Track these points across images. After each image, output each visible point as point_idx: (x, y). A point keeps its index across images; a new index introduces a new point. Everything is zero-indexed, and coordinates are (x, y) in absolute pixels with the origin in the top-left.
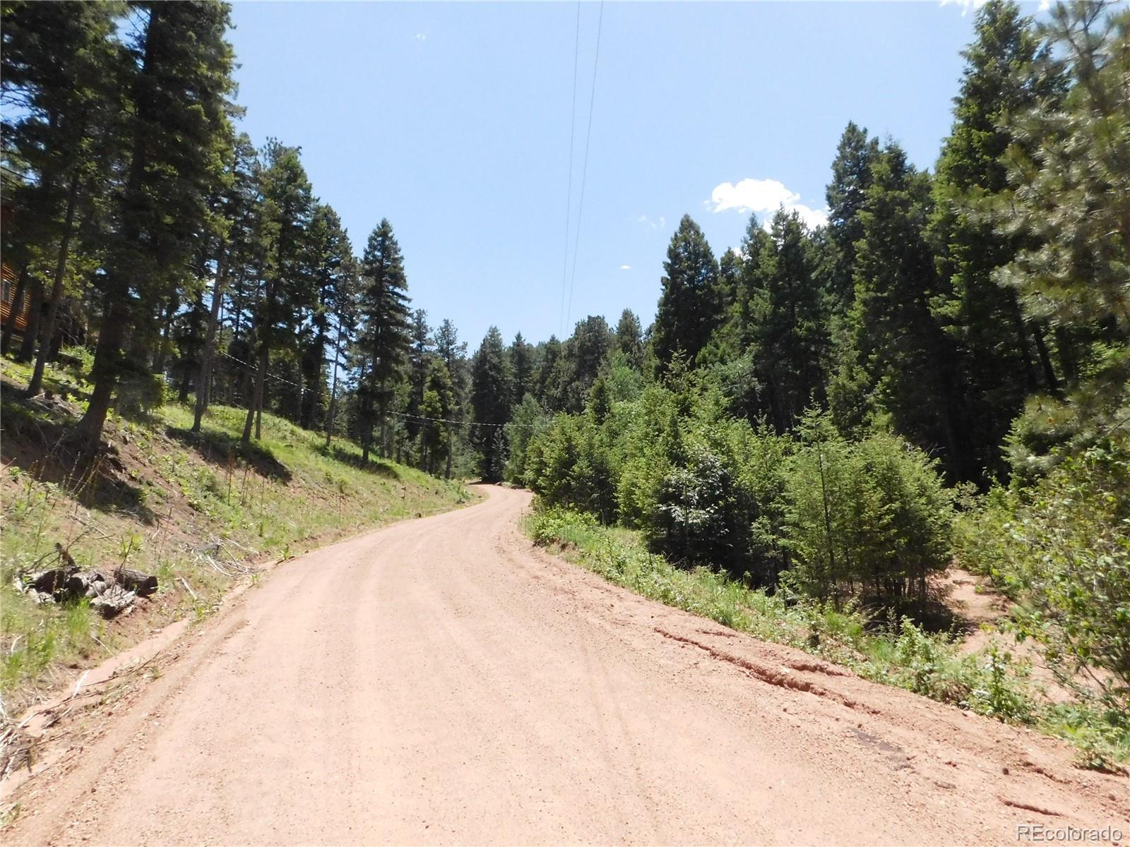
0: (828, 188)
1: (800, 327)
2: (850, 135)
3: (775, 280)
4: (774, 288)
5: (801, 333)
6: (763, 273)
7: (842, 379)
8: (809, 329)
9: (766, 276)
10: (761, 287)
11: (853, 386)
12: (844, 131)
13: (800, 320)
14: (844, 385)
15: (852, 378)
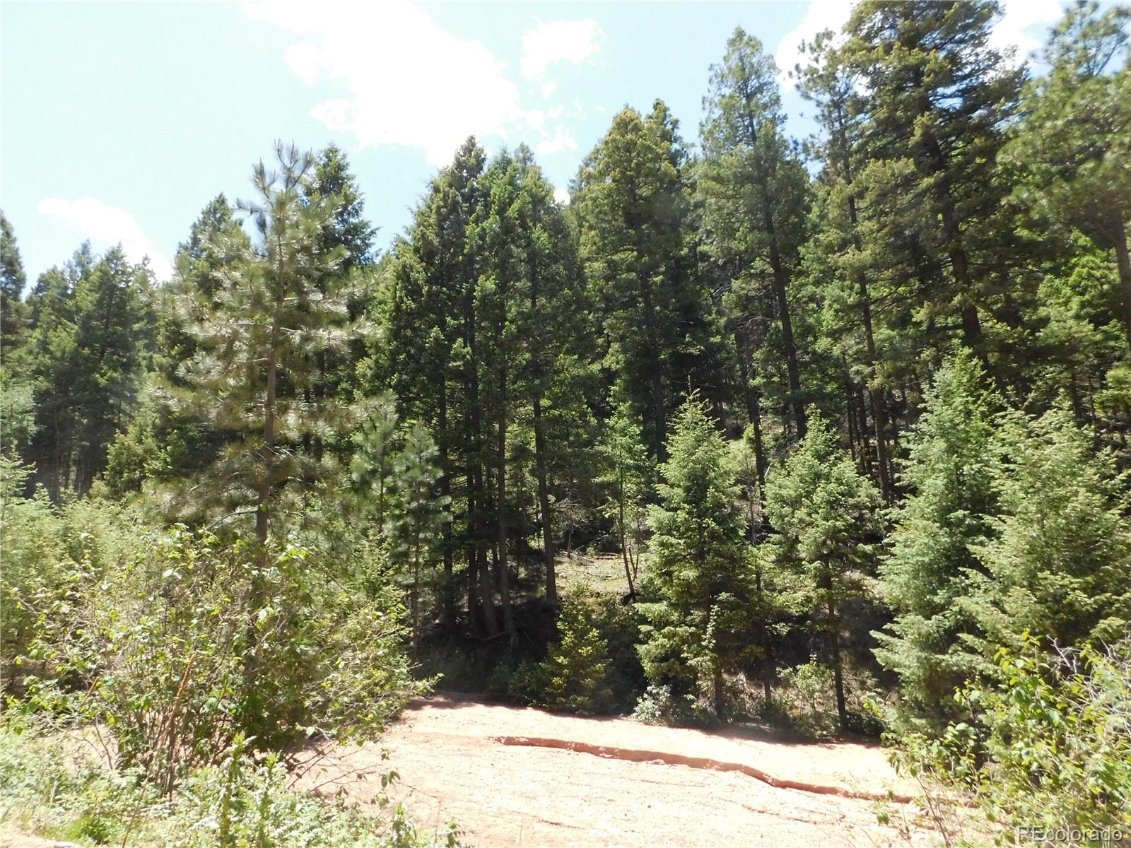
0: (181, 246)
1: (102, 375)
2: (217, 205)
3: (89, 317)
4: (86, 327)
5: (103, 381)
6: (77, 306)
7: (129, 440)
8: (111, 380)
9: (79, 310)
10: (72, 320)
11: (139, 449)
12: (213, 199)
13: (105, 367)
14: (129, 446)
15: (140, 442)
